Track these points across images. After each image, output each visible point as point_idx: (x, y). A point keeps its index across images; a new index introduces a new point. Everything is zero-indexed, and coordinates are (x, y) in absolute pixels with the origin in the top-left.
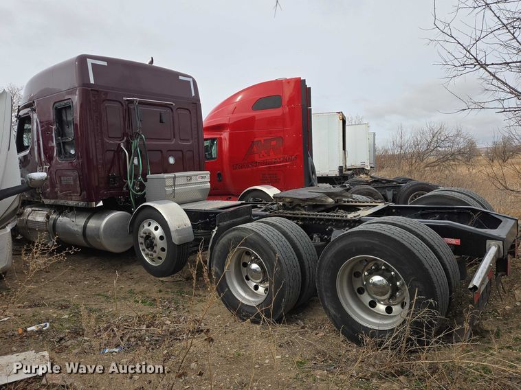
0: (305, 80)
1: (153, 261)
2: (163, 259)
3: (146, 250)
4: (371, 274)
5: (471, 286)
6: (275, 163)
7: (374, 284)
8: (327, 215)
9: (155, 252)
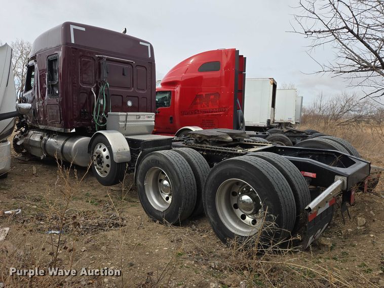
0: (238, 51)
1: (101, 173)
2: (108, 172)
3: (97, 165)
4: (243, 193)
5: (307, 208)
6: (212, 112)
7: (244, 202)
8: (223, 149)
9: (102, 167)
